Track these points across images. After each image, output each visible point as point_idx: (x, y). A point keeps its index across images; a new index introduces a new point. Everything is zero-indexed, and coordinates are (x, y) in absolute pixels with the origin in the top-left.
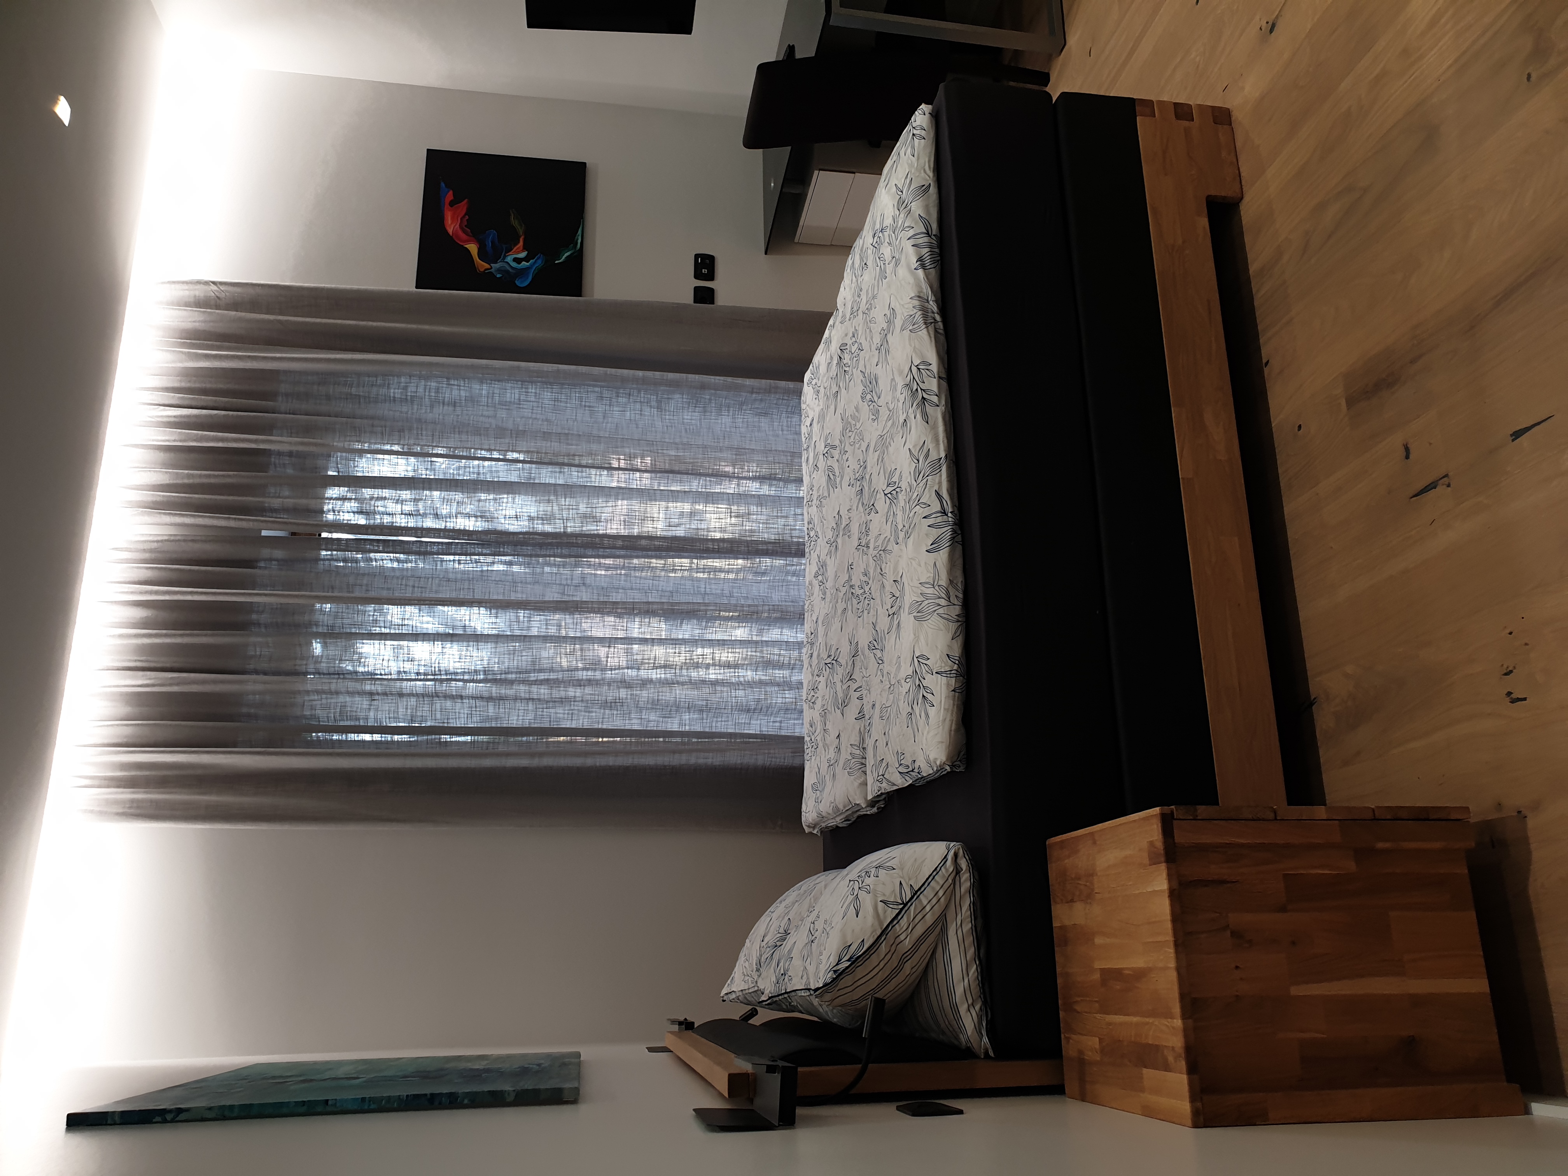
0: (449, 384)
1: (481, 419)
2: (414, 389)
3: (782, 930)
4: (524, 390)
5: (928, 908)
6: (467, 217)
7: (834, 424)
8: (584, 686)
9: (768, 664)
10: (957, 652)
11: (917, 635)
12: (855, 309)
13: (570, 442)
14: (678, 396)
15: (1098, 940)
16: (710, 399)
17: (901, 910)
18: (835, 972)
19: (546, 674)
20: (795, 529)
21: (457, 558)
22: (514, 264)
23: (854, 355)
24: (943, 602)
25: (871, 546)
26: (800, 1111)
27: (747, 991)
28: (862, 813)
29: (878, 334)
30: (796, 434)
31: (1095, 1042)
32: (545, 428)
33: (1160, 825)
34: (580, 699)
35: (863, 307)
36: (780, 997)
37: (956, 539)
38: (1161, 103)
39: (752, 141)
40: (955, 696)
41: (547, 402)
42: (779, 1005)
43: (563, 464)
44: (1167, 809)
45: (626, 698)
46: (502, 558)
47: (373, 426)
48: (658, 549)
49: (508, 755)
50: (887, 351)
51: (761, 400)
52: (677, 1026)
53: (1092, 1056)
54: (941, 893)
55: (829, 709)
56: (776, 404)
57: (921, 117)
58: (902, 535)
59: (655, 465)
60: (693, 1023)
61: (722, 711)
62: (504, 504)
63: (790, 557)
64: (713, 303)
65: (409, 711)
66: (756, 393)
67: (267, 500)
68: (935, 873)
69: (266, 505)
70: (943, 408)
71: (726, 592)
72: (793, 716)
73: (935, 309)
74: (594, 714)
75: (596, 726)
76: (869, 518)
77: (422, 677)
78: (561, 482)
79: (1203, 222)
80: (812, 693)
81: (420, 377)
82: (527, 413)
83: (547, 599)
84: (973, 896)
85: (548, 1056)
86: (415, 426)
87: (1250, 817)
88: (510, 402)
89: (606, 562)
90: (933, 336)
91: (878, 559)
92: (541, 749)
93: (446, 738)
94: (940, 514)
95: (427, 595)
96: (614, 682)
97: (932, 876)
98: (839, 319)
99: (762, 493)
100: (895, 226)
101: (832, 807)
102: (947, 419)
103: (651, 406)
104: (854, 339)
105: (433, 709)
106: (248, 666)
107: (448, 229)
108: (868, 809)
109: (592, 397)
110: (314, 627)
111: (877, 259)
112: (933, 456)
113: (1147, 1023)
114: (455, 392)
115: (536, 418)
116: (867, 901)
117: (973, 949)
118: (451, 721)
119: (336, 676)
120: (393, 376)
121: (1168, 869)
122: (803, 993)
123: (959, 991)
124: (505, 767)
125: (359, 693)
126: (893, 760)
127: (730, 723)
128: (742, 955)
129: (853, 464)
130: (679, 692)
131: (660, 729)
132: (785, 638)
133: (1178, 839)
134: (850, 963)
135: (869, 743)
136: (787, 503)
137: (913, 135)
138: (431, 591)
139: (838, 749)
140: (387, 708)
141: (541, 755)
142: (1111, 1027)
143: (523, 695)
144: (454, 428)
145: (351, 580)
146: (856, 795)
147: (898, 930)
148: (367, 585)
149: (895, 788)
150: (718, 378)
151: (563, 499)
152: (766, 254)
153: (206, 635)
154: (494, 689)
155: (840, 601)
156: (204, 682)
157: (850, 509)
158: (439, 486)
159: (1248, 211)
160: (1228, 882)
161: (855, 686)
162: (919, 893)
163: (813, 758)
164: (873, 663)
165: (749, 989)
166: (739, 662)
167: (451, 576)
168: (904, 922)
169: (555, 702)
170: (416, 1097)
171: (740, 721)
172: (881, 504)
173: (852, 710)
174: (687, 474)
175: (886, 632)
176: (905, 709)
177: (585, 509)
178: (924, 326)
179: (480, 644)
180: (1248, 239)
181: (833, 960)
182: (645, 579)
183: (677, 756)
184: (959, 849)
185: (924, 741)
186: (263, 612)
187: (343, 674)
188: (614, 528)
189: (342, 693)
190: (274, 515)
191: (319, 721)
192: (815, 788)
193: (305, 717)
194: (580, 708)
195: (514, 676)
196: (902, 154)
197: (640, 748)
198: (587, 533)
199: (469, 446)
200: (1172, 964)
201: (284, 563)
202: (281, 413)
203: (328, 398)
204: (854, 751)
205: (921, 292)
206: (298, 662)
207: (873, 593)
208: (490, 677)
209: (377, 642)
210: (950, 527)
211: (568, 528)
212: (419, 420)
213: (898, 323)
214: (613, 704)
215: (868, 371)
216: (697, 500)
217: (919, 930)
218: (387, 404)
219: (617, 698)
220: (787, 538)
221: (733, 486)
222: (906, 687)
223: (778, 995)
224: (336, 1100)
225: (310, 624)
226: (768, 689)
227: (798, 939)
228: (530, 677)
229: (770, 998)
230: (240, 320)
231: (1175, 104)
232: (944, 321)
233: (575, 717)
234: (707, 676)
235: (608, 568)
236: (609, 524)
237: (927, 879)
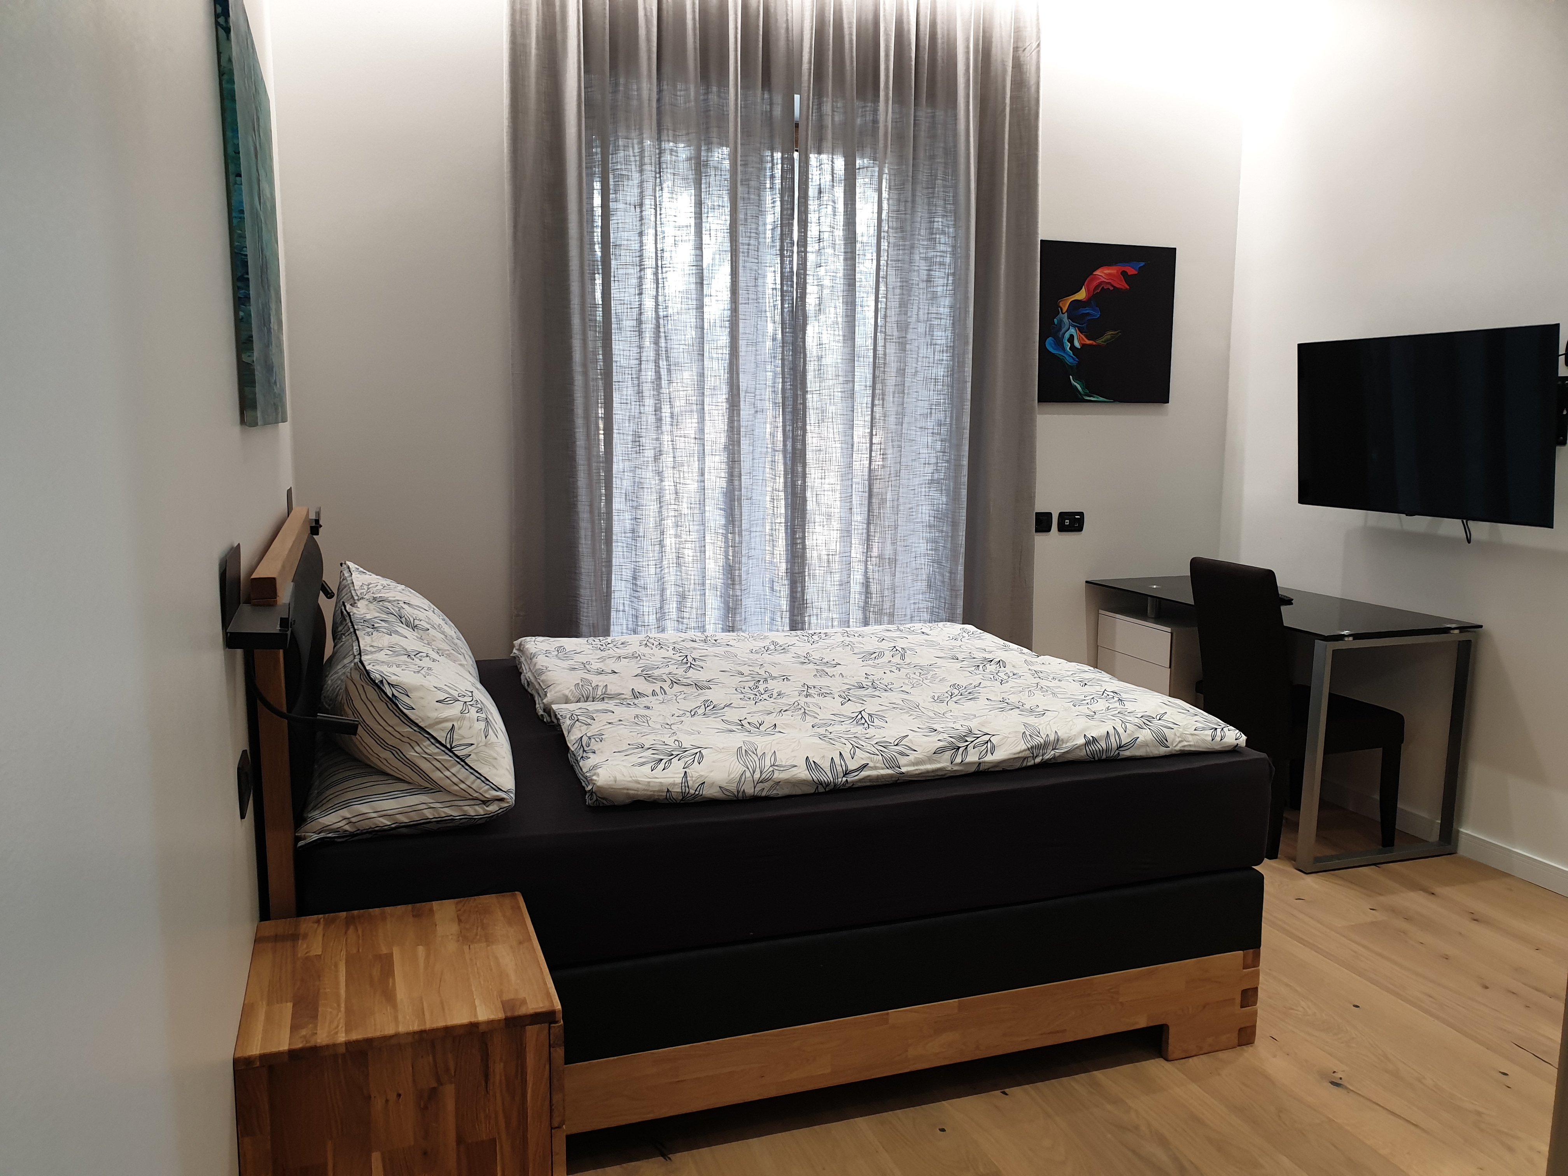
0: (948, 275)
1: (915, 307)
2: (942, 241)
3: (417, 622)
4: (945, 348)
5: (447, 773)
6: (1112, 288)
7: (925, 657)
8: (655, 414)
9: (682, 597)
10: (708, 792)
11: (723, 751)
12: (1040, 675)
13: (896, 395)
14: (945, 500)
15: (421, 949)
16: (942, 531)
17: (445, 747)
18: (381, 682)
19: (666, 376)
20: (817, 619)
21: (779, 287)
22: (1067, 336)
23: (996, 676)
24: (757, 776)
25: (809, 699)
26: (239, 652)
27: (352, 588)
28: (536, 699)
29: (1019, 700)
30: (912, 617)
31: (316, 950)
32: (909, 370)
33: (544, 1010)
34: (642, 411)
35: (1043, 683)
36: (350, 624)
37: (820, 786)
38: (1257, 975)
39: (1197, 565)
40: (663, 792)
41: (934, 371)
42: (341, 623)
43: (874, 389)
44: (560, 1016)
45: (644, 457)
46: (780, 331)
47: (906, 201)
48: (794, 485)
49: (584, 340)
50: (1002, 710)
51: (943, 582)
52: (314, 518)
53: (302, 948)
54: (463, 786)
55: (641, 661)
56: (940, 596)
57: (1233, 736)
58: (822, 731)
59: (876, 479)
60: (317, 534)
61: (634, 552)
62: (832, 332)
63: (790, 615)
64: (1036, 531)
65: (625, 242)
66: (950, 577)
67: (830, 99)
68: (483, 779)
69: (825, 99)
70: (950, 769)
71: (752, 553)
72: (630, 623)
73: (1047, 757)
74: (627, 425)
75: (615, 427)
76: (836, 696)
77: (659, 255)
78: (857, 388)
79: (1141, 1022)
80: (656, 643)
81: (954, 247)
82: (923, 352)
83: (741, 376)
84: (461, 819)
85: (283, 390)
86: (907, 243)
87: (554, 1101)
88: (933, 336)
89: (779, 433)
90: (1020, 755)
91: (796, 707)
92: (591, 374)
93: (599, 281)
94: (844, 769)
95: (741, 258)
96: (660, 444)
97: (479, 776)
98: (1029, 659)
99: (852, 585)
100: (1126, 713)
101: (541, 667)
102: (940, 773)
103: (933, 473)
104: (1011, 675)
105: (628, 266)
106: (665, 83)
107: (1100, 270)
108: (542, 705)
109: (941, 416)
110: (706, 148)
111: (1092, 697)
112: (903, 761)
113: (339, 1006)
114: (941, 281)
115: (918, 361)
116: (454, 711)
117: (406, 820)
118: (616, 283)
119: (658, 170)
120: (955, 221)
121: (499, 1021)
122: (355, 648)
123: (363, 808)
124: (571, 338)
125: (642, 192)
126: (593, 730)
127: (622, 560)
128: (389, 581)
129: (888, 678)
130: (651, 508)
131: (614, 490)
132: (708, 613)
133: (529, 1028)
134: (391, 696)
135: (610, 705)
136: (844, 610)
137: (1216, 729)
138: (745, 261)
139: (601, 672)
140: (627, 221)
141: (585, 374)
142: (333, 967)
143: (644, 354)
144: (906, 282)
145: (753, 183)
146: (556, 693)
147: (424, 744)
148: (749, 199)
149: (566, 733)
150: (964, 538)
151: (839, 390)
152: (1087, 582)
153: (695, 42)
154: (650, 326)
155: (751, 668)
156: (648, 40)
157: (843, 676)
158: (849, 268)
159: (1154, 1067)
160: (486, 1083)
161: (666, 686)
162: (462, 763)
163: (590, 647)
164: (691, 705)
165: (355, 590)
166: (683, 568)
167: (760, 281)
168: (433, 750)
169: (639, 386)
170: (245, 264)
171: (624, 570)
172: (851, 708)
173: (642, 686)
174: (869, 511)
175: (723, 718)
176: (648, 741)
177: (830, 411)
178: (1029, 746)
179: (694, 311)
180: (1127, 1068)
181: (393, 679)
182: (764, 472)
183: (587, 508)
184: (508, 802)
185: (615, 763)
186: (719, 96)
187: (660, 177)
188: (812, 440)
189: (641, 176)
190: (815, 107)
191: (612, 154)
192: (559, 649)
193: (616, 140)
194: (633, 411)
195: (663, 345)
196: (1196, 718)
197: (594, 471)
198: (807, 413)
199: (889, 296)
200: (402, 1029)
201: (769, 118)
202: (915, 112)
203: (932, 157)
204: (600, 689)
205: (1063, 743)
206: (671, 133)
207: (761, 703)
208: (661, 321)
209: (693, 209)
210: (832, 780)
211: (811, 396)
212: (912, 247)
213: (1031, 720)
214: (638, 443)
215: (981, 690)
216: (843, 522)
217: (425, 766)
218: (926, 215)
219: (644, 448)
220: (809, 611)
221: (858, 556)
222: (670, 741)
223: (351, 622)
224: (241, 184)
225: (709, 143)
226: (658, 598)
227: (410, 641)
228: (663, 361)
229: (349, 614)
230: (1005, 71)
231: (1257, 988)
232: (1036, 766)
233: (624, 406)
234: (668, 536)
235: (773, 435)
236: (816, 435)
237: (477, 772)
